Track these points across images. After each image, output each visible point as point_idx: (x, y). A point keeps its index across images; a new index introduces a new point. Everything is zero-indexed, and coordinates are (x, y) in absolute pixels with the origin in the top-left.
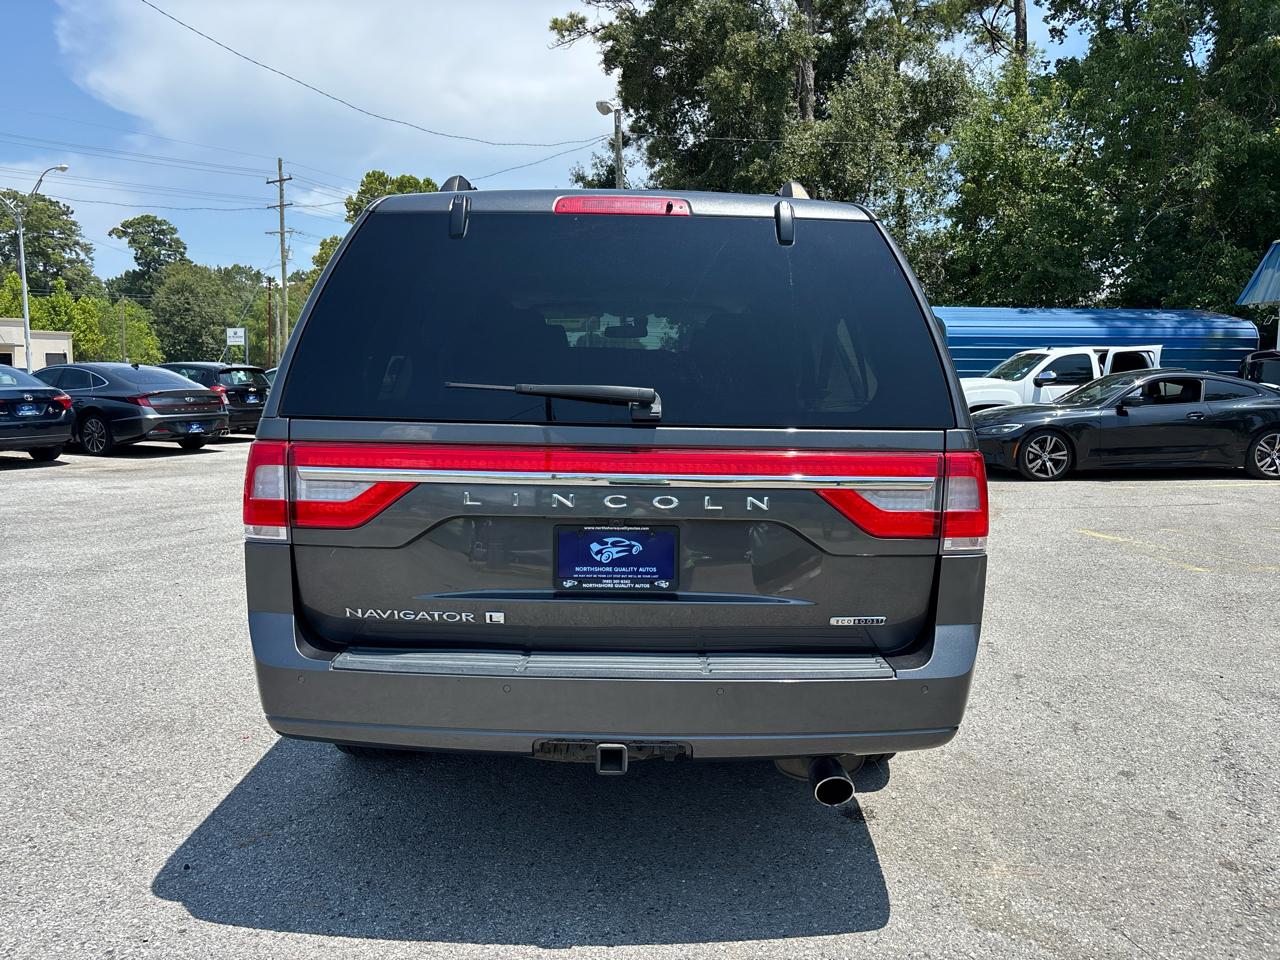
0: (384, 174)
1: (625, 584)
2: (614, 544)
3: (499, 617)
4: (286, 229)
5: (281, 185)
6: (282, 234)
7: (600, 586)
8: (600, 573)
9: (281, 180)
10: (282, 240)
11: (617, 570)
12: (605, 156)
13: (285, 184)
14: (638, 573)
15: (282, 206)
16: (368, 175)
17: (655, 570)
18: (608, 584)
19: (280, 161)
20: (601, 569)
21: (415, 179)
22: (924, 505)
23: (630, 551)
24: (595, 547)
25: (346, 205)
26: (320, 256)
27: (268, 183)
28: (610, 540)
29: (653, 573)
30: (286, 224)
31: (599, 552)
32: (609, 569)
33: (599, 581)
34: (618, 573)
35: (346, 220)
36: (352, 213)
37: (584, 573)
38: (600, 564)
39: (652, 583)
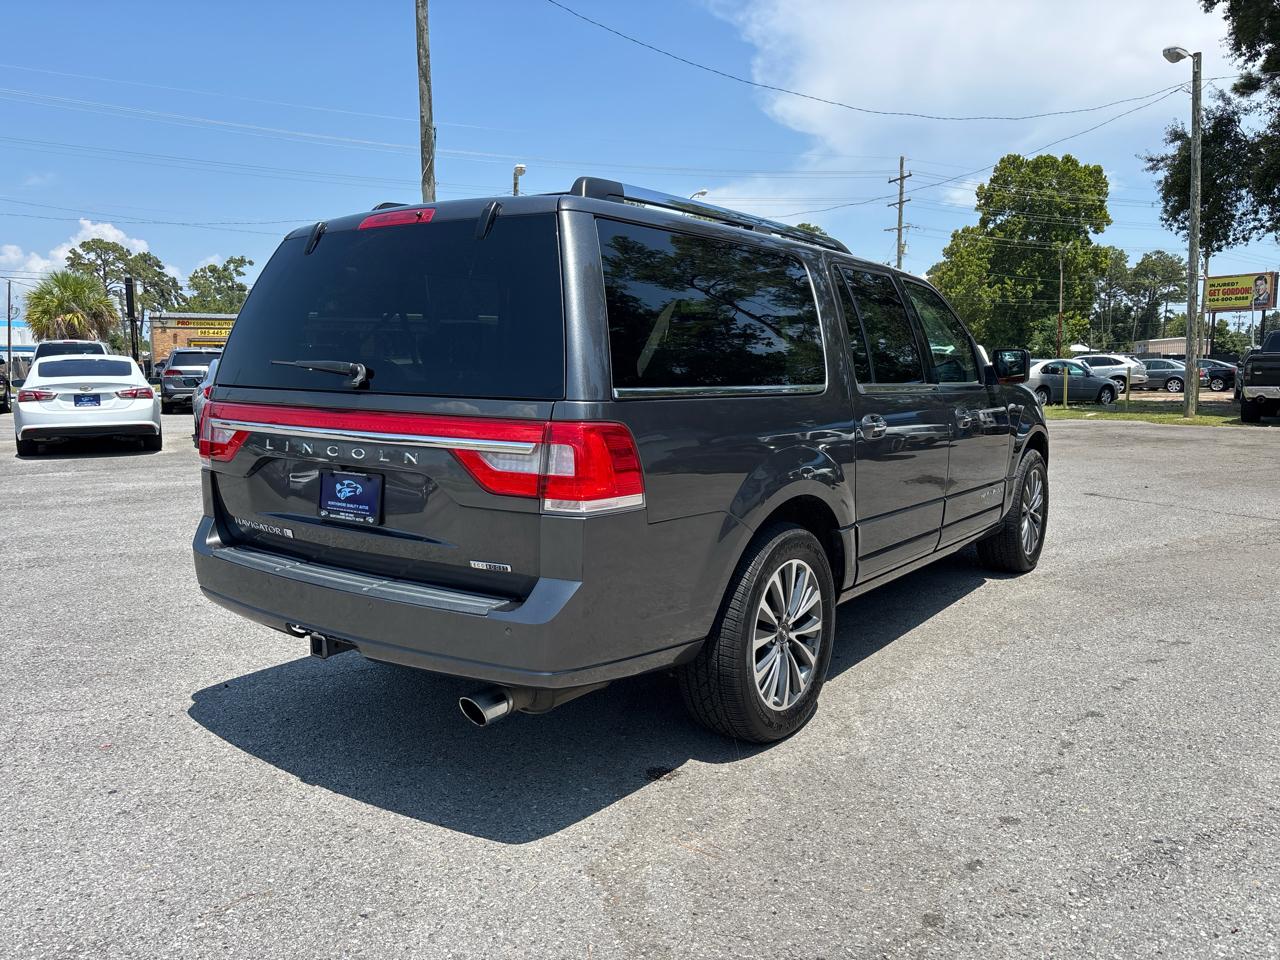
0: (1019, 156)
1: (350, 517)
2: (348, 486)
3: (289, 533)
4: (903, 225)
5: (902, 183)
6: (900, 230)
7: (338, 517)
8: (340, 507)
9: (902, 178)
10: (900, 236)
11: (348, 505)
12: (1214, 107)
13: (905, 182)
14: (358, 509)
15: (901, 203)
16: (1002, 160)
17: (367, 508)
18: (342, 516)
19: (902, 159)
20: (339, 504)
21: (1052, 157)
22: (533, 467)
23: (355, 492)
24: (338, 487)
25: (977, 194)
26: (951, 248)
27: (890, 182)
28: (346, 482)
29: (366, 511)
30: (903, 220)
31: (340, 491)
32: (344, 505)
33: (338, 513)
34: (349, 508)
35: (977, 209)
36: (983, 201)
37: (333, 506)
38: (339, 500)
39: (365, 518)
